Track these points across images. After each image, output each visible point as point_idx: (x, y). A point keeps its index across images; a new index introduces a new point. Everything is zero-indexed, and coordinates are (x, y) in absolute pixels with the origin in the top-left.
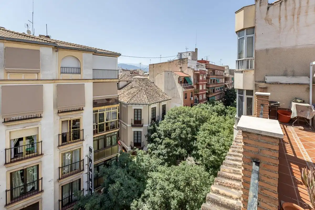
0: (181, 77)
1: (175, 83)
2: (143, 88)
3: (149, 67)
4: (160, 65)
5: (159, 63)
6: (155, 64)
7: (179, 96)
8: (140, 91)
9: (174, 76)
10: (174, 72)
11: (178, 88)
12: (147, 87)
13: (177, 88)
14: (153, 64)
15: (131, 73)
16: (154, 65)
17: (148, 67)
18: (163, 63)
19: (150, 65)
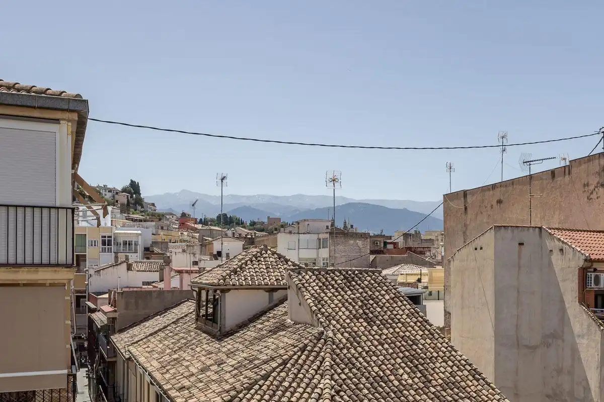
0: (595, 265)
1: (562, 302)
2: (330, 334)
3: (445, 212)
4: (498, 194)
5: (494, 186)
6: (474, 191)
7: (587, 389)
8: (303, 350)
9: (556, 258)
10: (558, 234)
11: (582, 336)
12: (360, 326)
13: (573, 337)
14: (465, 193)
15: (372, 252)
16: (469, 199)
17: (440, 214)
18: (513, 182)
19: (448, 197)
